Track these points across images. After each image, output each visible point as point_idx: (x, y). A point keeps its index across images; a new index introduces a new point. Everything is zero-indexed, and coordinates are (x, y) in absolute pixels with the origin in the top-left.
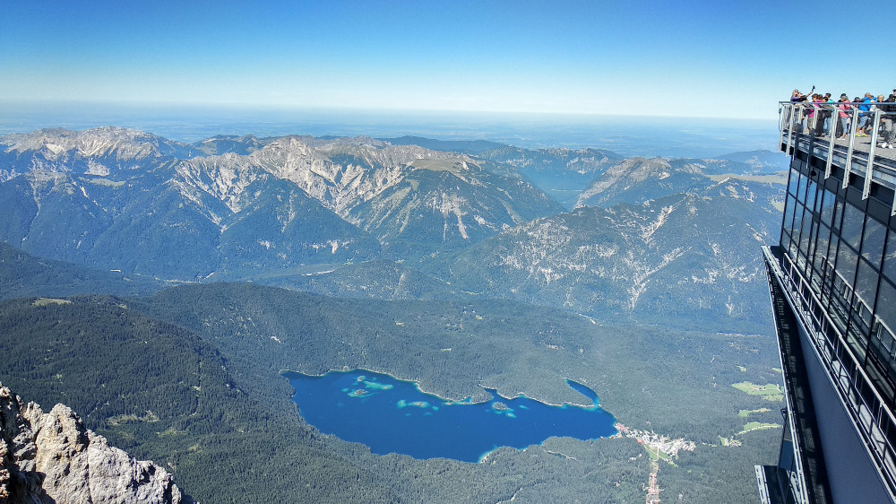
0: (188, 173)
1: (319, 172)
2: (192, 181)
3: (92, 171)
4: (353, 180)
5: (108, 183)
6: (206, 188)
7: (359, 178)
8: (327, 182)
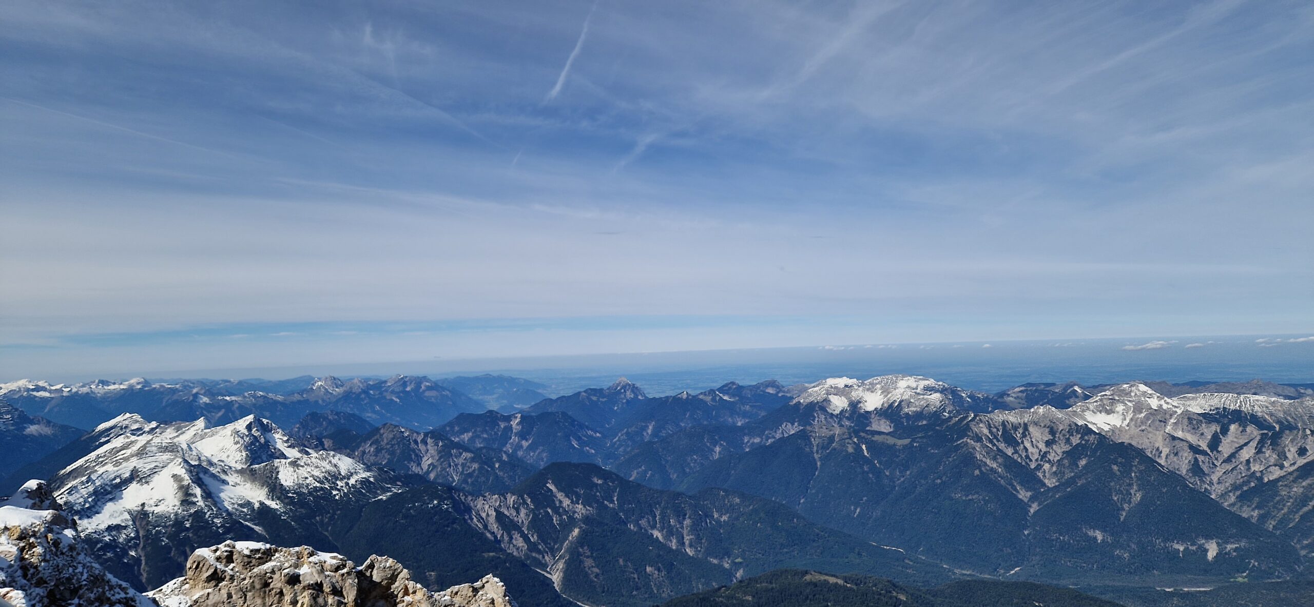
0: (986, 431)
1: (1179, 434)
2: (991, 441)
3: (875, 427)
4: (1241, 448)
5: (891, 441)
6: (1009, 451)
7: (1253, 444)
8: (1195, 449)
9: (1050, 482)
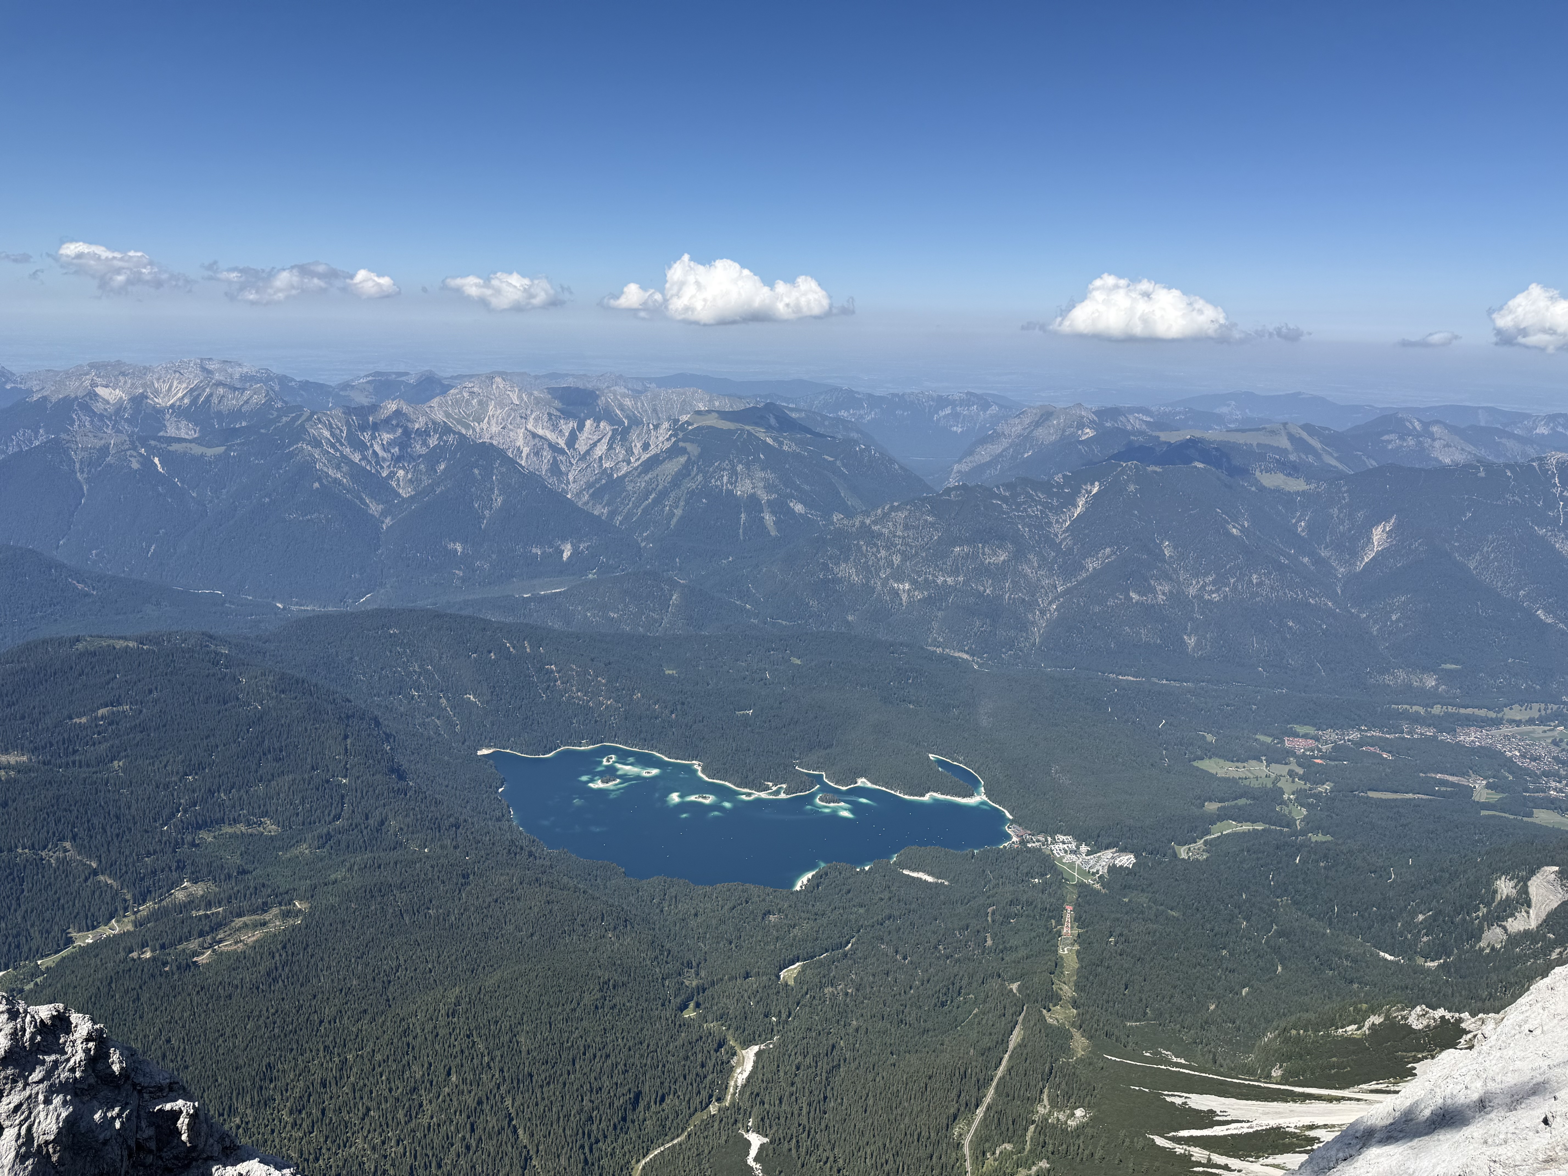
0: (327, 434)
1: (540, 432)
2: (333, 446)
3: (171, 431)
4: (595, 444)
5: (197, 450)
6: (356, 458)
7: (605, 440)
8: (554, 447)
9: (405, 492)
